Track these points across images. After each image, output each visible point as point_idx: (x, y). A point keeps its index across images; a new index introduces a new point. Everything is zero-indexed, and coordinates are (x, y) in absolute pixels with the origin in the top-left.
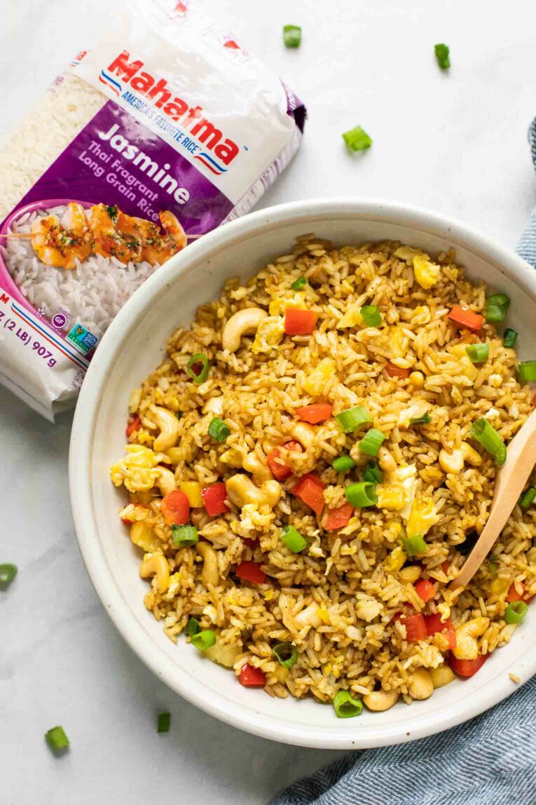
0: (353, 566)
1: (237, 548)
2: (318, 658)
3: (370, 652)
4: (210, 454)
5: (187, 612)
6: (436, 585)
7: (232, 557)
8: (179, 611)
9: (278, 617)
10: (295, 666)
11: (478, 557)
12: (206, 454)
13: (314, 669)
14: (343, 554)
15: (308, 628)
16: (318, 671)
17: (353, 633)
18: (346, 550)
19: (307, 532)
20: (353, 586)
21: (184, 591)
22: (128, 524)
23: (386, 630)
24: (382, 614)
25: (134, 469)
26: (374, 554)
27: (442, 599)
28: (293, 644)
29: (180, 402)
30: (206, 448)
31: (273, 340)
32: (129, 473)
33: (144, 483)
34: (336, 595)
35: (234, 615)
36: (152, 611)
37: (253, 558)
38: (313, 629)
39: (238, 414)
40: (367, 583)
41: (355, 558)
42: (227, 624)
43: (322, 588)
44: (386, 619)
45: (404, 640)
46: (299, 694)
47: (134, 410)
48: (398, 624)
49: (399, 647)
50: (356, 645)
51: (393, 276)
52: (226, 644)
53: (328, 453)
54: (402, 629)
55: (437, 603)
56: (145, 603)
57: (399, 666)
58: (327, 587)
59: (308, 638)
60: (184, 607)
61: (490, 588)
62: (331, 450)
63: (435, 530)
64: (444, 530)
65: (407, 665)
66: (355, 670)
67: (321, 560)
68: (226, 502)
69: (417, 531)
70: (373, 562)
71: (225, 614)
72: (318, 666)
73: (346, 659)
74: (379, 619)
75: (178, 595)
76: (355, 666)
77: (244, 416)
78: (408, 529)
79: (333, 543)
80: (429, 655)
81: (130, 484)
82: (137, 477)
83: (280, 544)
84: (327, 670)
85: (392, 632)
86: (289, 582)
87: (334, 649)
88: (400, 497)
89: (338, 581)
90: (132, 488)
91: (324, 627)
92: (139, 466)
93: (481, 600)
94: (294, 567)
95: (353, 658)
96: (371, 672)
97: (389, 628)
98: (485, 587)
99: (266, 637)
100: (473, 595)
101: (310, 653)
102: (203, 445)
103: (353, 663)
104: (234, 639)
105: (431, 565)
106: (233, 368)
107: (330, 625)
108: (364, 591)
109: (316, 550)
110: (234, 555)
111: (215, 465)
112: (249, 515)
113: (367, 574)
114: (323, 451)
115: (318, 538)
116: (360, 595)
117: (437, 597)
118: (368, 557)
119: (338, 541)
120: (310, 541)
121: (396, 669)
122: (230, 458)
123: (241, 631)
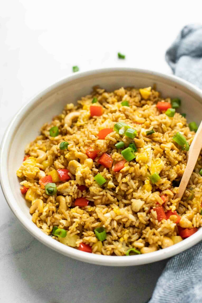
0: (129, 187)
1: (75, 189)
2: (117, 234)
3: (141, 227)
4: (61, 157)
5: (53, 223)
6: (168, 197)
7: (72, 193)
8: (49, 223)
9: (96, 217)
10: (106, 242)
11: (184, 182)
12: (59, 158)
13: (115, 241)
14: (123, 181)
15: (110, 219)
16: (117, 242)
17: (132, 218)
18: (124, 180)
19: (106, 176)
20: (129, 197)
21: (51, 212)
22: (24, 193)
23: (147, 215)
24: (144, 206)
25: (27, 165)
26: (137, 181)
27: (171, 204)
28: (104, 226)
29: (46, 148)
30: (59, 154)
31: (85, 120)
32: (25, 167)
33: (32, 171)
34: (122, 205)
35: (75, 218)
36: (36, 223)
37: (82, 195)
38: (113, 220)
39: (72, 139)
40: (135, 194)
41: (129, 183)
42: (72, 223)
43: (115, 203)
44: (147, 209)
45: (156, 219)
46: (109, 253)
47: (27, 152)
48: (152, 211)
49: (154, 223)
50: (134, 224)
51: (132, 96)
52: (71, 233)
53: (113, 141)
54: (154, 213)
55: (168, 206)
56: (32, 221)
57: (156, 231)
58: (117, 203)
59: (111, 224)
60: (51, 221)
61: (192, 202)
62: (114, 140)
63: (163, 172)
64: (167, 173)
65: (159, 230)
66: (135, 237)
67: (113, 190)
68: (69, 174)
69: (155, 172)
70: (137, 184)
71: (71, 219)
72: (117, 238)
73: (130, 232)
74: (143, 210)
75: (47, 216)
76: (135, 235)
77: (75, 140)
78: (151, 172)
79: (118, 176)
80: (169, 224)
81: (26, 173)
82: (28, 168)
83: (94, 182)
84: (121, 240)
85: (150, 216)
86: (99, 201)
87: (123, 228)
88: (146, 155)
89: (122, 199)
90: (26, 175)
91: (118, 216)
92: (29, 164)
93: (189, 207)
94: (102, 193)
95: (133, 232)
96: (142, 237)
97: (148, 215)
98: (190, 202)
99: (91, 228)
100: (185, 207)
101: (112, 232)
102: (58, 153)
103: (133, 234)
104: (75, 230)
105: (163, 188)
106: (69, 132)
107: (120, 215)
108: (135, 198)
109: (111, 184)
110: (73, 192)
111: (63, 161)
112: (80, 170)
113: (135, 191)
114: (111, 141)
115: (111, 178)
116: (133, 200)
117: (169, 203)
118: (135, 183)
119: (121, 175)
120: (108, 179)
121: (154, 234)
122: (70, 156)
123: (79, 224)
